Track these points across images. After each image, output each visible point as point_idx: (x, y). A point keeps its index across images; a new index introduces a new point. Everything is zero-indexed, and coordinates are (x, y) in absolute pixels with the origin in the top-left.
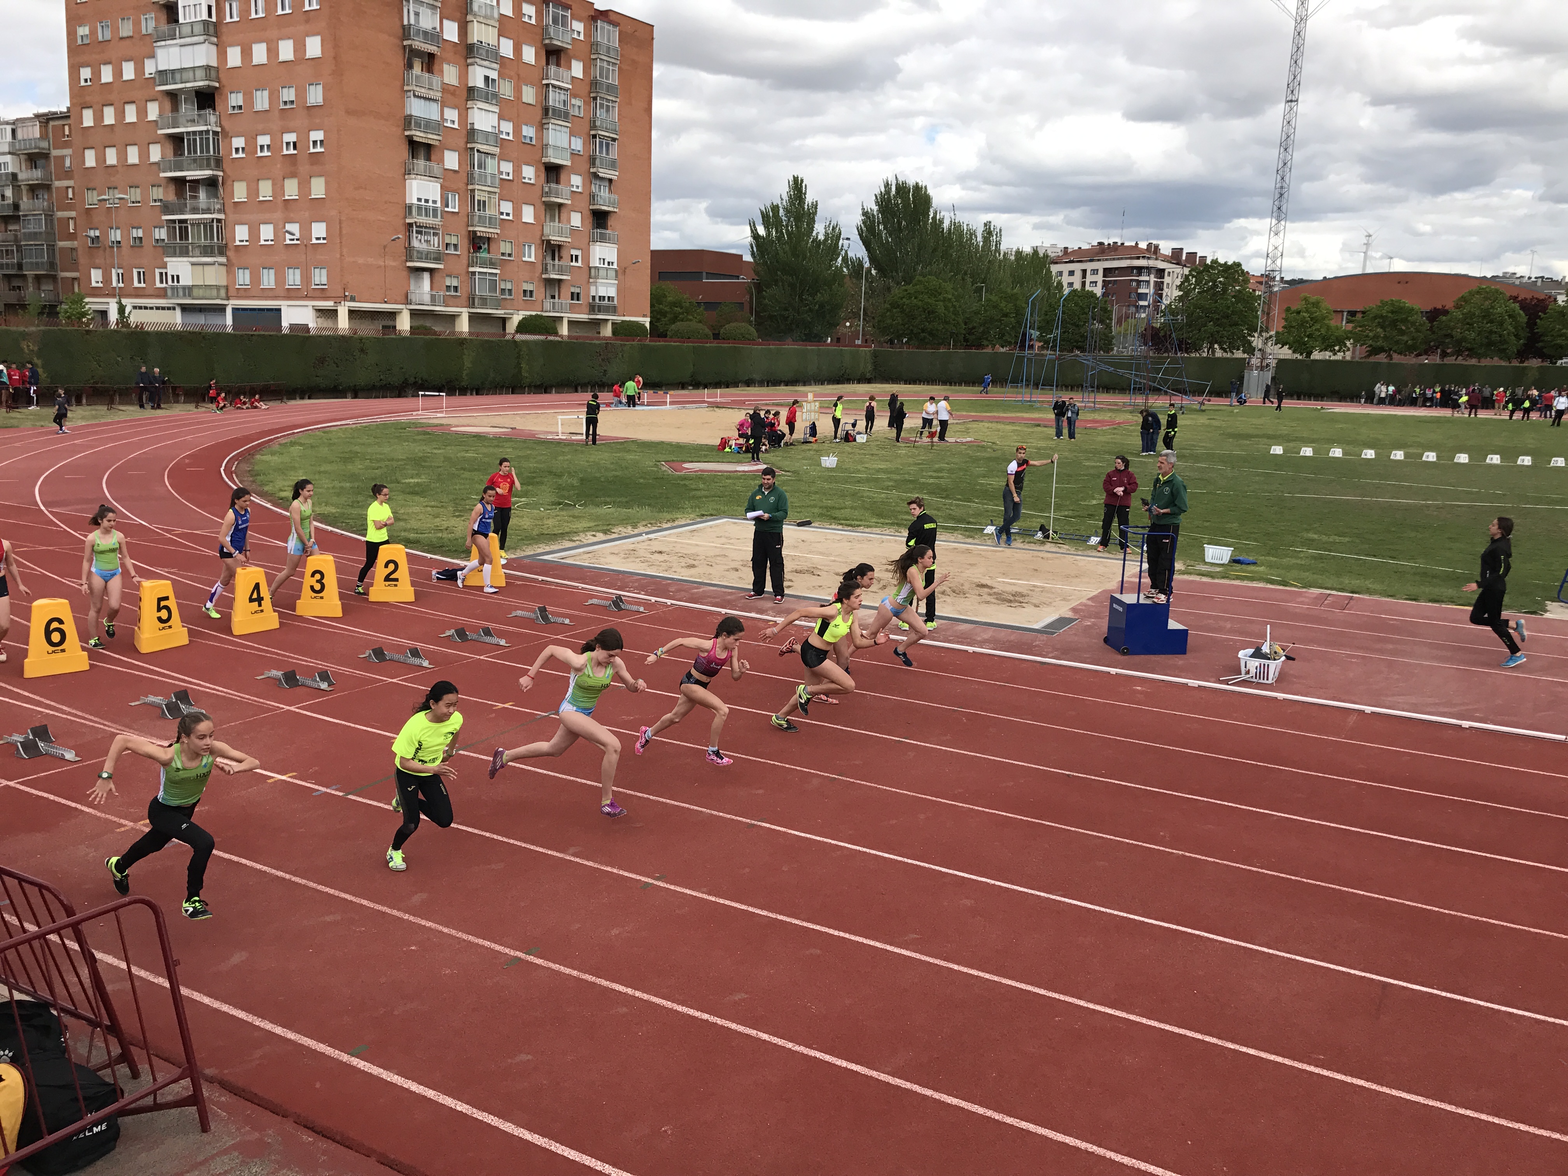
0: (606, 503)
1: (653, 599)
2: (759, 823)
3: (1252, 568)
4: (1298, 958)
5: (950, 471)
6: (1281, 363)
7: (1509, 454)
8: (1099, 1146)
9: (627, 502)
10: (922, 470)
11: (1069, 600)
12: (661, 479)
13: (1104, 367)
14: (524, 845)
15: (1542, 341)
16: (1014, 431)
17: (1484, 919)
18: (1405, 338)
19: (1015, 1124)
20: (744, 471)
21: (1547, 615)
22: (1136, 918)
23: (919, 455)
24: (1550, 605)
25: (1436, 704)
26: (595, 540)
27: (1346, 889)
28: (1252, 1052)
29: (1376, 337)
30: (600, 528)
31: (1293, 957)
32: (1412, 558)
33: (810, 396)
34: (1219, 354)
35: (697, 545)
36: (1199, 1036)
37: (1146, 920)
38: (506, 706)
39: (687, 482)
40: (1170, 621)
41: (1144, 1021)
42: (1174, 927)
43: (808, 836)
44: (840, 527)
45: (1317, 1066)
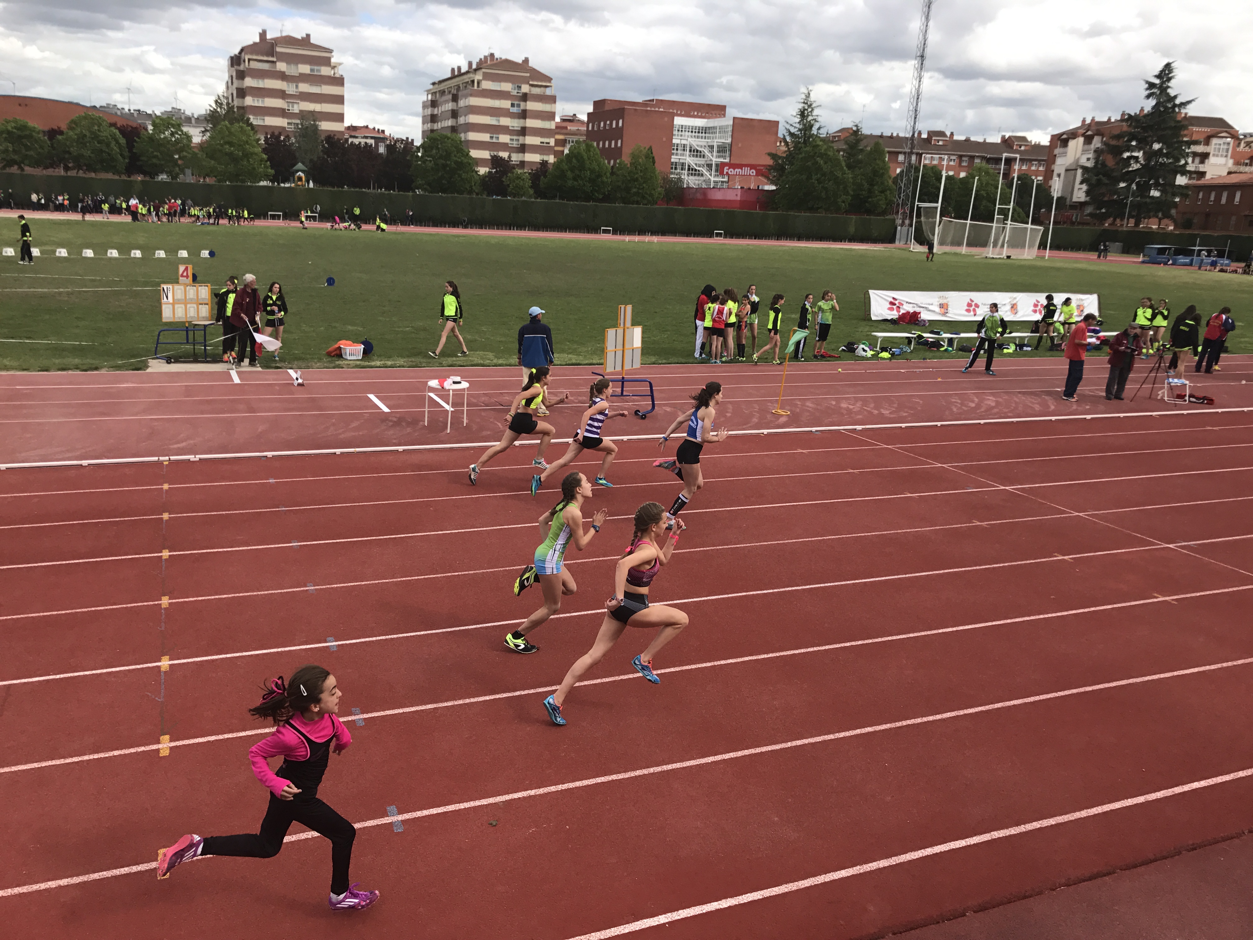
15: (142, 160)
18: (31, 153)
21: (149, 370)
24: (152, 362)
25: (62, 452)
32: (46, 337)
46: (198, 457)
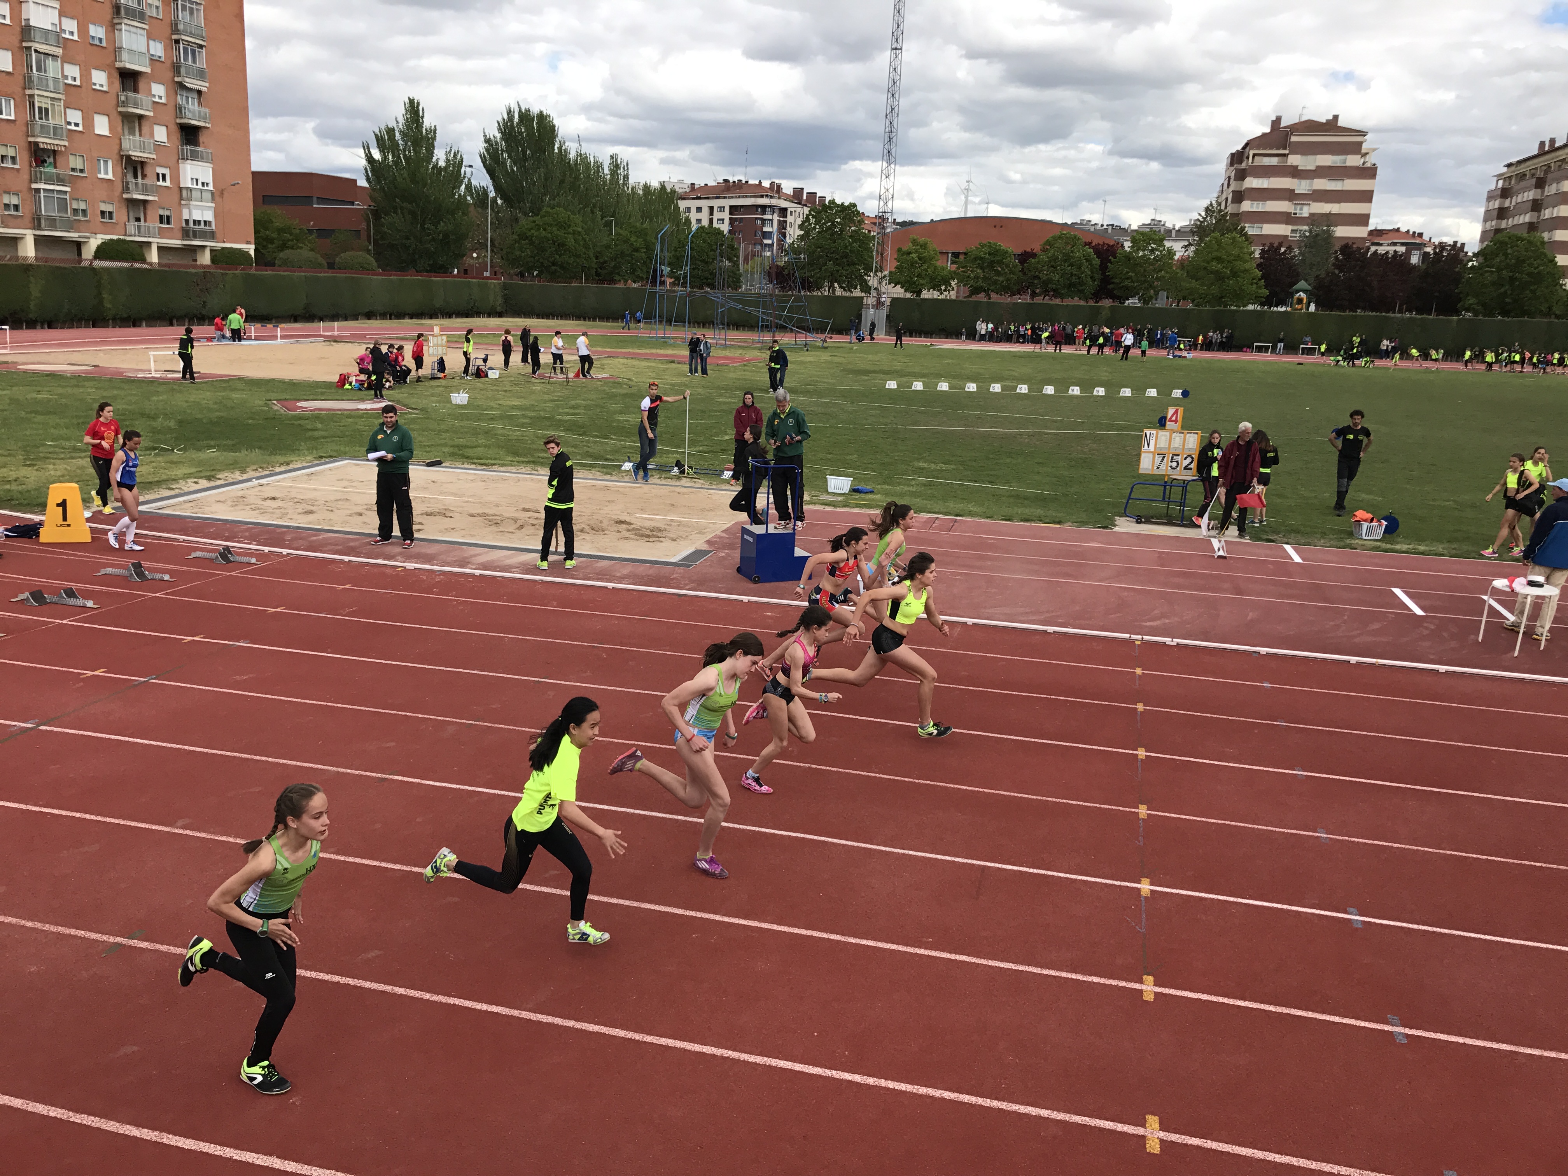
0: (209, 447)
1: (266, 549)
2: (391, 777)
3: (870, 496)
4: (911, 853)
5: (586, 407)
6: (894, 301)
7: (1087, 386)
8: (734, 1050)
9: (233, 445)
10: (558, 407)
11: (704, 533)
12: (273, 420)
13: (732, 304)
14: (122, 822)
15: (1113, 283)
16: (649, 367)
17: (1065, 801)
18: (1001, 279)
19: (655, 1041)
20: (366, 410)
21: (1116, 529)
22: (767, 830)
23: (554, 391)
24: (1119, 520)
25: (1027, 613)
26: (197, 487)
27: (952, 786)
28: (871, 943)
29: (977, 278)
30: (202, 474)
31: (907, 852)
32: (1007, 483)
33: (436, 330)
34: (839, 292)
35: (315, 489)
36: (824, 935)
37: (777, 832)
38: (96, 673)
39: (302, 422)
40: (796, 549)
41: (775, 927)
42: (802, 835)
43: (444, 785)
44: (473, 466)
45: (926, 948)
46: (1176, 641)
